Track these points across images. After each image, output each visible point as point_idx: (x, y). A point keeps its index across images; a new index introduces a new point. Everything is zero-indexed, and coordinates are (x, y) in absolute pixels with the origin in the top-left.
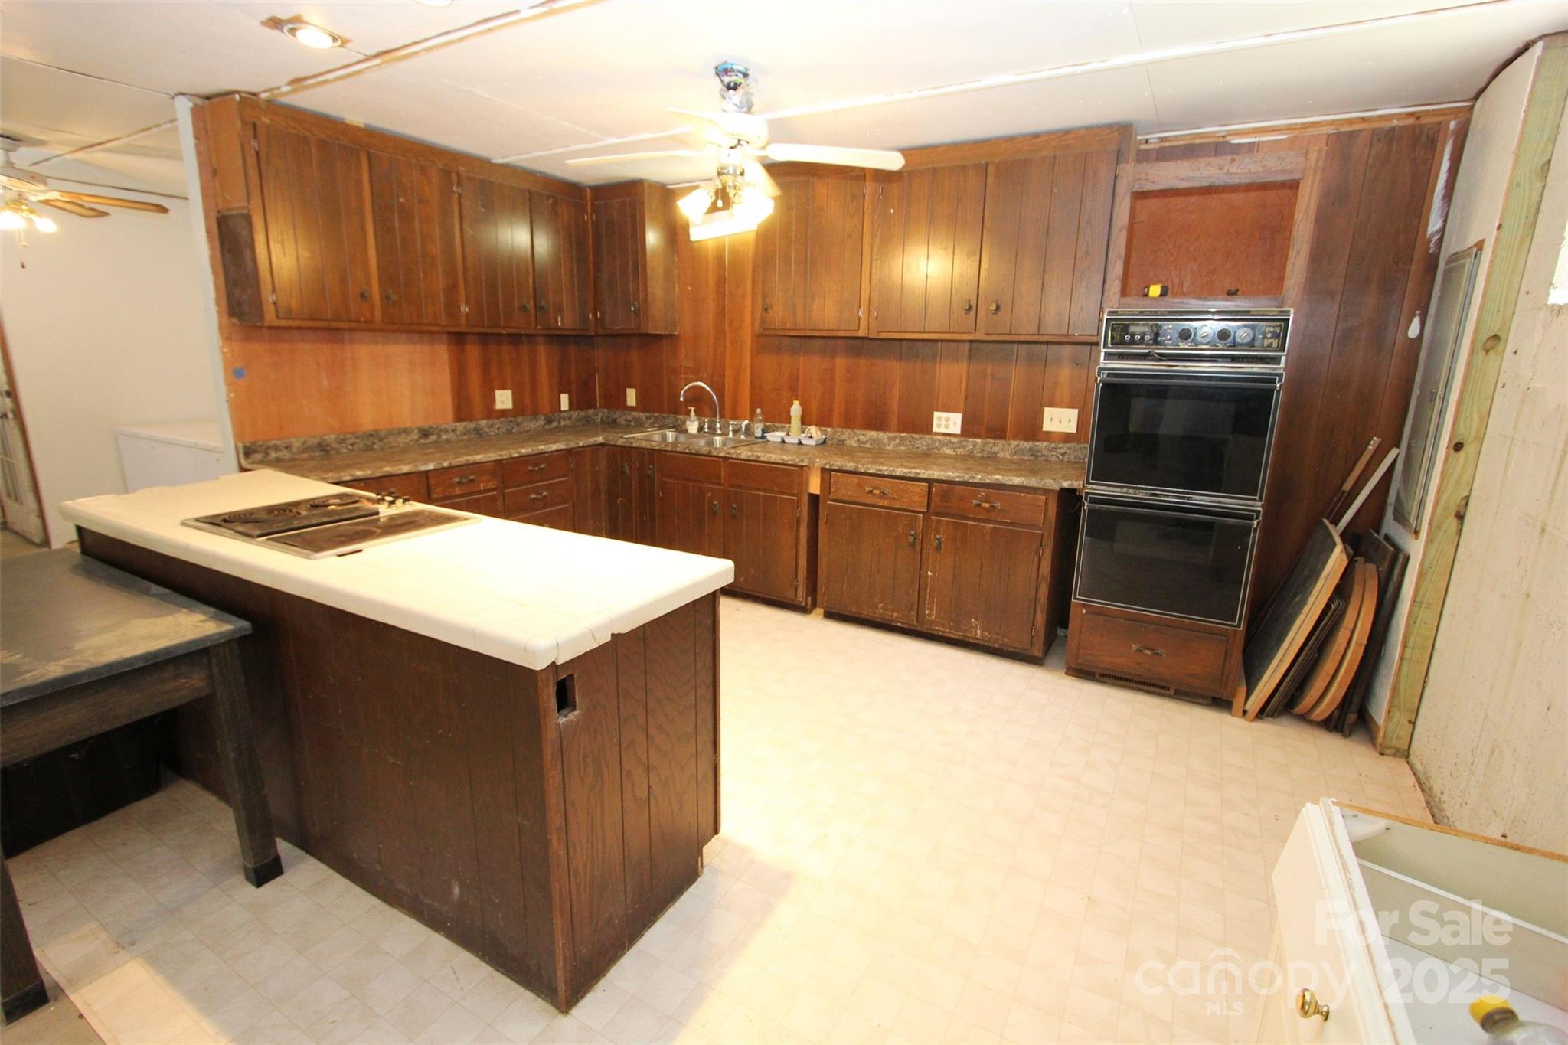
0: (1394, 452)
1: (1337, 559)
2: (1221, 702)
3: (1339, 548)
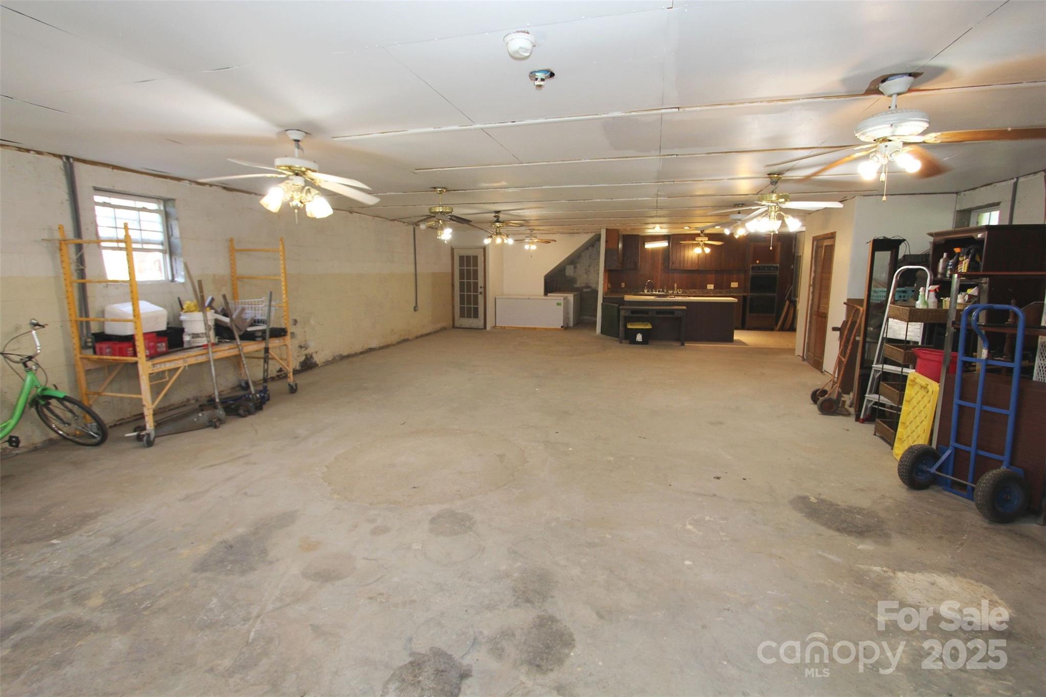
0: (791, 287)
1: (787, 302)
2: (772, 329)
3: (787, 301)
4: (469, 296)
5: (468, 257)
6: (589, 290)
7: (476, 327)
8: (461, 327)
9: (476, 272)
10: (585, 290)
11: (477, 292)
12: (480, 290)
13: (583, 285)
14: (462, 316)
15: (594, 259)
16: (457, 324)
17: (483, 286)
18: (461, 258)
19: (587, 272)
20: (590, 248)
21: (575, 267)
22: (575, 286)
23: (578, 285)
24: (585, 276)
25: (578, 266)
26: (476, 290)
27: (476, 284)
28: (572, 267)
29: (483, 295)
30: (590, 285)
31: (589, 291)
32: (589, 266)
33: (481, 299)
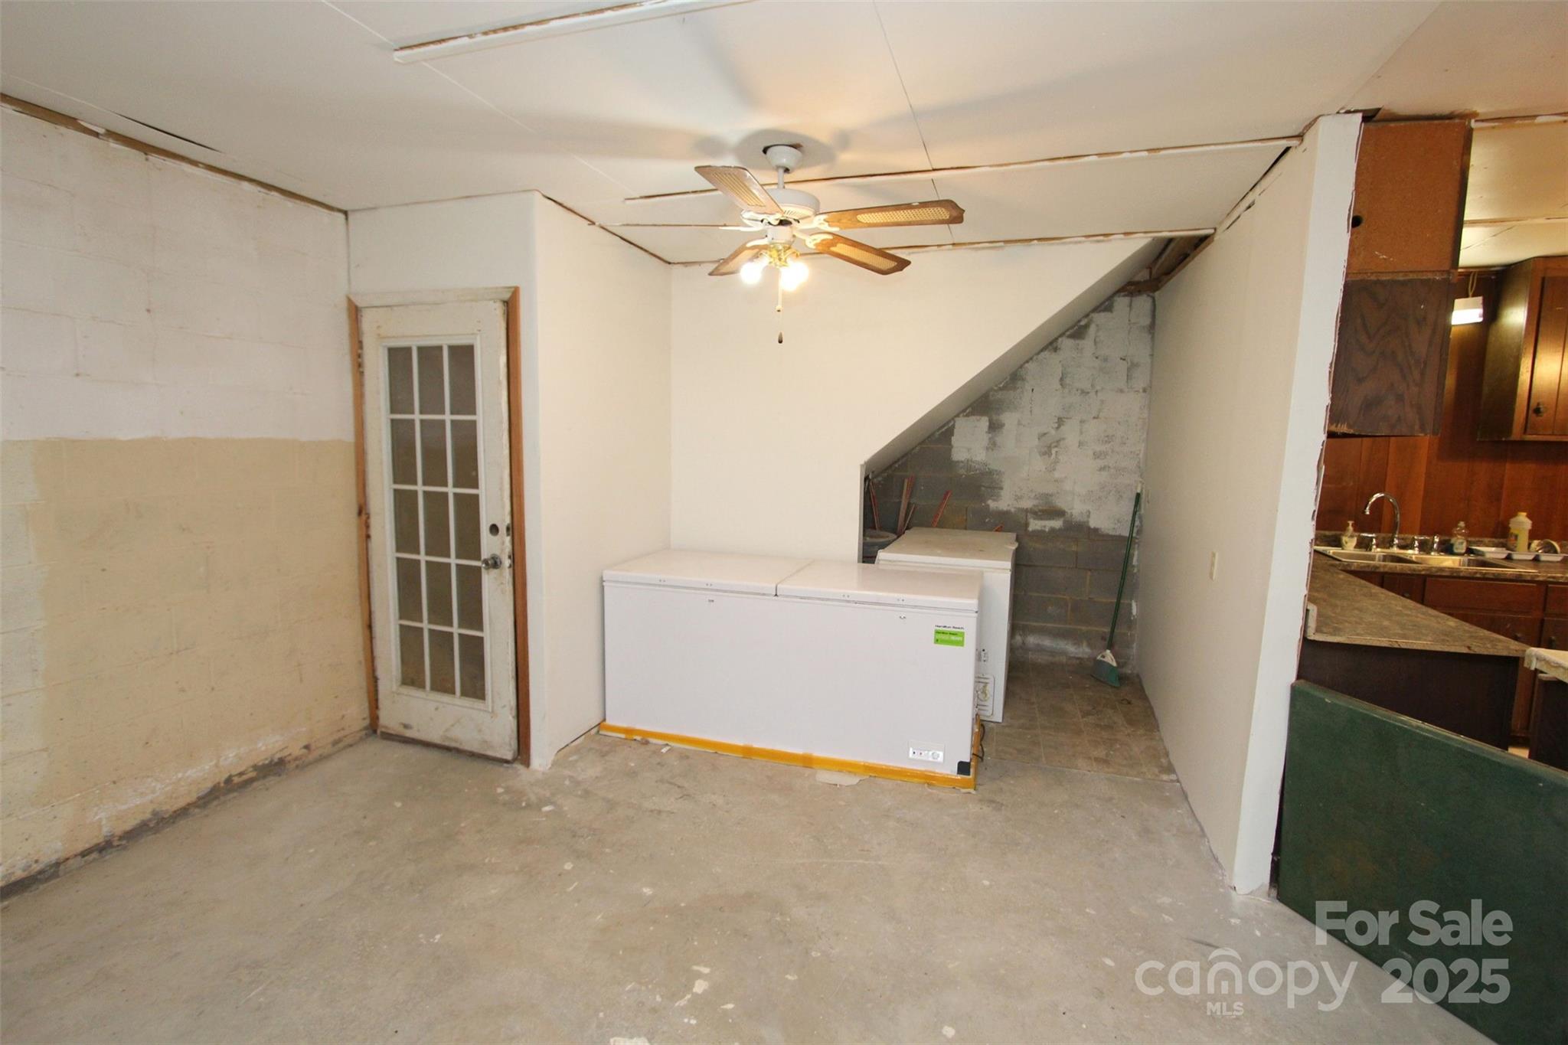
4: (439, 573)
5: (430, 355)
6: (1057, 524)
7: (475, 747)
8: (409, 734)
9: (467, 438)
10: (1035, 525)
11: (478, 558)
12: (491, 545)
13: (1027, 504)
14: (411, 678)
15: (1084, 393)
16: (389, 719)
17: (504, 521)
18: (398, 357)
19: (1049, 448)
20: (1066, 343)
21: (994, 427)
22: (992, 504)
23: (1004, 502)
24: (1039, 464)
25: (1009, 419)
26: (470, 544)
27: (469, 507)
28: (984, 422)
29: (507, 573)
30: (1061, 503)
31: (1053, 530)
32: (1060, 422)
33: (495, 591)
